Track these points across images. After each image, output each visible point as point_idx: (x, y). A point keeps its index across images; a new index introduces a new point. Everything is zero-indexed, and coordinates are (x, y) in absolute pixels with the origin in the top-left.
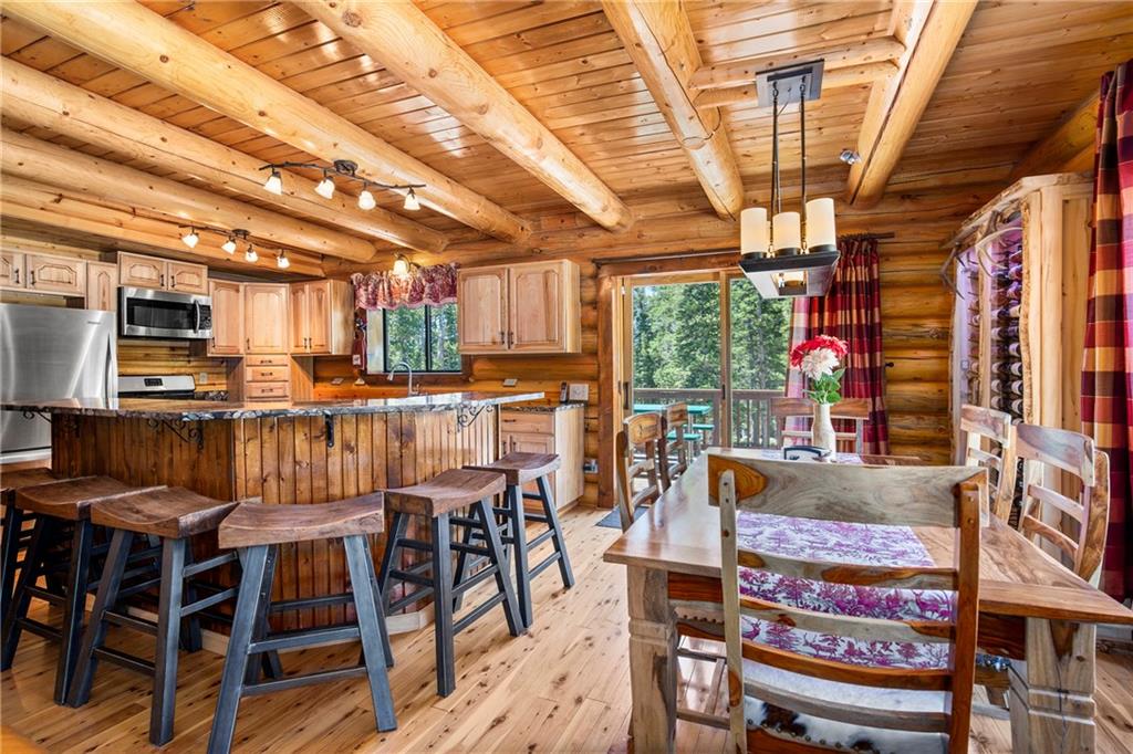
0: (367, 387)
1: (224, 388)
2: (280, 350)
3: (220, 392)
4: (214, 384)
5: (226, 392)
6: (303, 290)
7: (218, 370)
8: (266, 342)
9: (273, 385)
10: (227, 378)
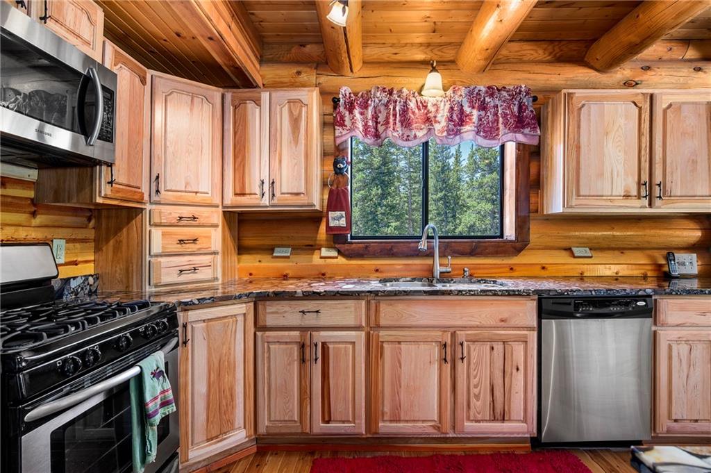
0: (342, 260)
1: (89, 269)
2: (207, 198)
3: (87, 277)
4: (75, 263)
5: (97, 277)
6: (257, 102)
7: (81, 234)
8: (187, 184)
9: (197, 260)
10: (98, 249)
